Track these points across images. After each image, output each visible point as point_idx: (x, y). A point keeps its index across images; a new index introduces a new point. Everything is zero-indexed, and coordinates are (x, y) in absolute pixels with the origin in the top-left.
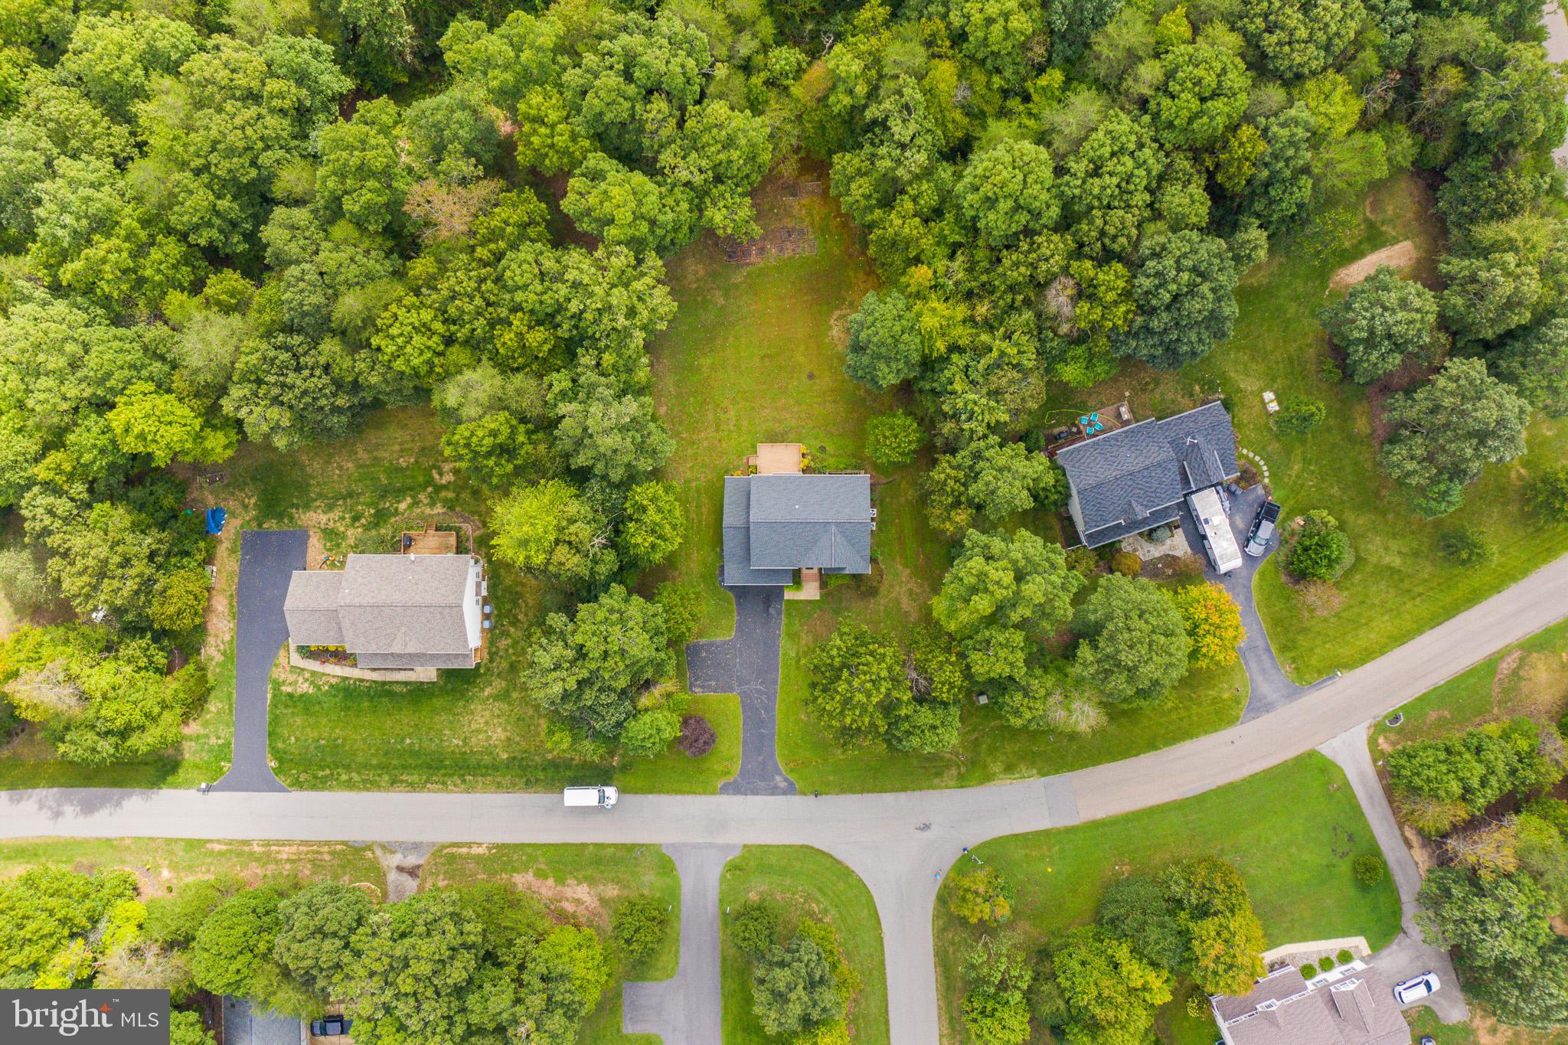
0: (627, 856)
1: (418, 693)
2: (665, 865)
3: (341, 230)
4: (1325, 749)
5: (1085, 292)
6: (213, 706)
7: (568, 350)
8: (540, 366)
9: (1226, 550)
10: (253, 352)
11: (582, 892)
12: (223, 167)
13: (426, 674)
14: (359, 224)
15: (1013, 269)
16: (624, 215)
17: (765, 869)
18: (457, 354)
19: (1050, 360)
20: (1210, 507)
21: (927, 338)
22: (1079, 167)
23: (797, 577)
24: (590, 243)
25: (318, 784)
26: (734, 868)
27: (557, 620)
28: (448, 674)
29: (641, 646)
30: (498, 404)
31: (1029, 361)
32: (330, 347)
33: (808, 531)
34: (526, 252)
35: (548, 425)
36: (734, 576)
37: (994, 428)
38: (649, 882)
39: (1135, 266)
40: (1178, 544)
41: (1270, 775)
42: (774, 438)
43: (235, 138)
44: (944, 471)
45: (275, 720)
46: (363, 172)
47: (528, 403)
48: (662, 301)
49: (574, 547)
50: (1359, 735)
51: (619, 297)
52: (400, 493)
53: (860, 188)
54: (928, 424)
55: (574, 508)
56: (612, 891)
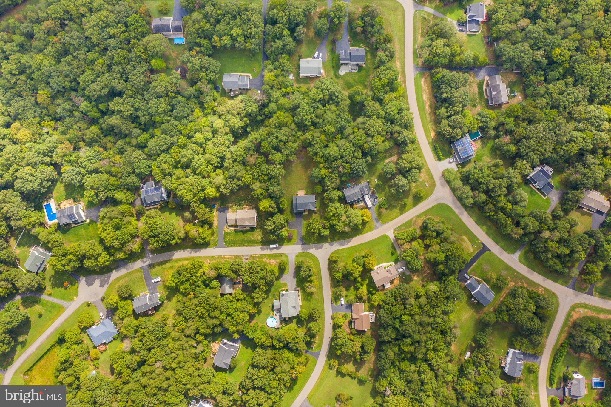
0: (281, 255)
1: (247, 231)
2: (286, 256)
3: (236, 163)
4: (387, 234)
5: (344, 168)
6: (215, 235)
7: (270, 179)
8: (265, 181)
9: (369, 204)
10: (225, 182)
11: (274, 261)
12: (218, 155)
13: (248, 228)
14: (239, 162)
15: (334, 165)
16: (278, 160)
17: (301, 256)
18: (254, 181)
19: (340, 177)
20: (367, 198)
21: (322, 175)
22: (342, 151)
23: (305, 211)
24: (273, 164)
25: (232, 246)
26: (297, 256)
27: (270, 218)
28: (251, 228)
29: (283, 222)
30: (260, 188)
31: (337, 178)
32: (235, 180)
33: (306, 204)
34: (263, 165)
35: (267, 190)
36: (295, 212)
37: (333, 188)
38: (284, 259)
39: (351, 164)
40: (362, 204)
41: (378, 238)
42: (300, 190)
43: (221, 151)
44: (325, 195)
45: (225, 237)
46: (240, 155)
47: (265, 187)
48: (283, 171)
49: (272, 208)
50: (392, 231)
51: (278, 172)
52: (242, 201)
53: (311, 154)
54: (323, 187)
55: (272, 202)
56: (278, 261)
